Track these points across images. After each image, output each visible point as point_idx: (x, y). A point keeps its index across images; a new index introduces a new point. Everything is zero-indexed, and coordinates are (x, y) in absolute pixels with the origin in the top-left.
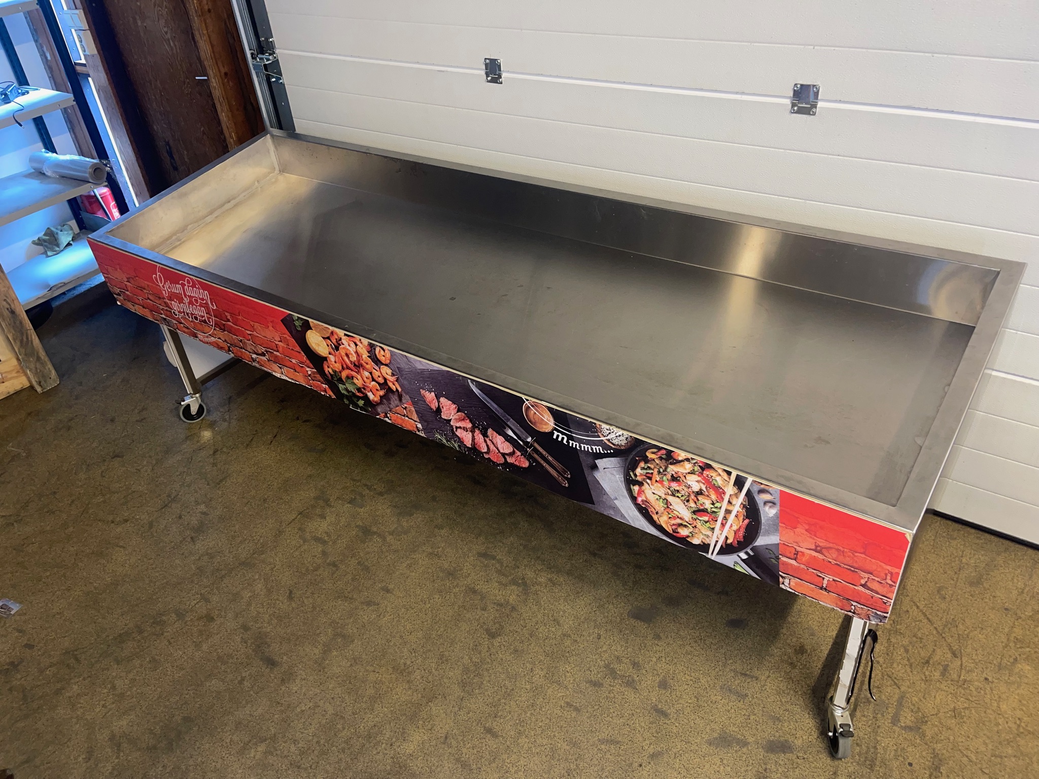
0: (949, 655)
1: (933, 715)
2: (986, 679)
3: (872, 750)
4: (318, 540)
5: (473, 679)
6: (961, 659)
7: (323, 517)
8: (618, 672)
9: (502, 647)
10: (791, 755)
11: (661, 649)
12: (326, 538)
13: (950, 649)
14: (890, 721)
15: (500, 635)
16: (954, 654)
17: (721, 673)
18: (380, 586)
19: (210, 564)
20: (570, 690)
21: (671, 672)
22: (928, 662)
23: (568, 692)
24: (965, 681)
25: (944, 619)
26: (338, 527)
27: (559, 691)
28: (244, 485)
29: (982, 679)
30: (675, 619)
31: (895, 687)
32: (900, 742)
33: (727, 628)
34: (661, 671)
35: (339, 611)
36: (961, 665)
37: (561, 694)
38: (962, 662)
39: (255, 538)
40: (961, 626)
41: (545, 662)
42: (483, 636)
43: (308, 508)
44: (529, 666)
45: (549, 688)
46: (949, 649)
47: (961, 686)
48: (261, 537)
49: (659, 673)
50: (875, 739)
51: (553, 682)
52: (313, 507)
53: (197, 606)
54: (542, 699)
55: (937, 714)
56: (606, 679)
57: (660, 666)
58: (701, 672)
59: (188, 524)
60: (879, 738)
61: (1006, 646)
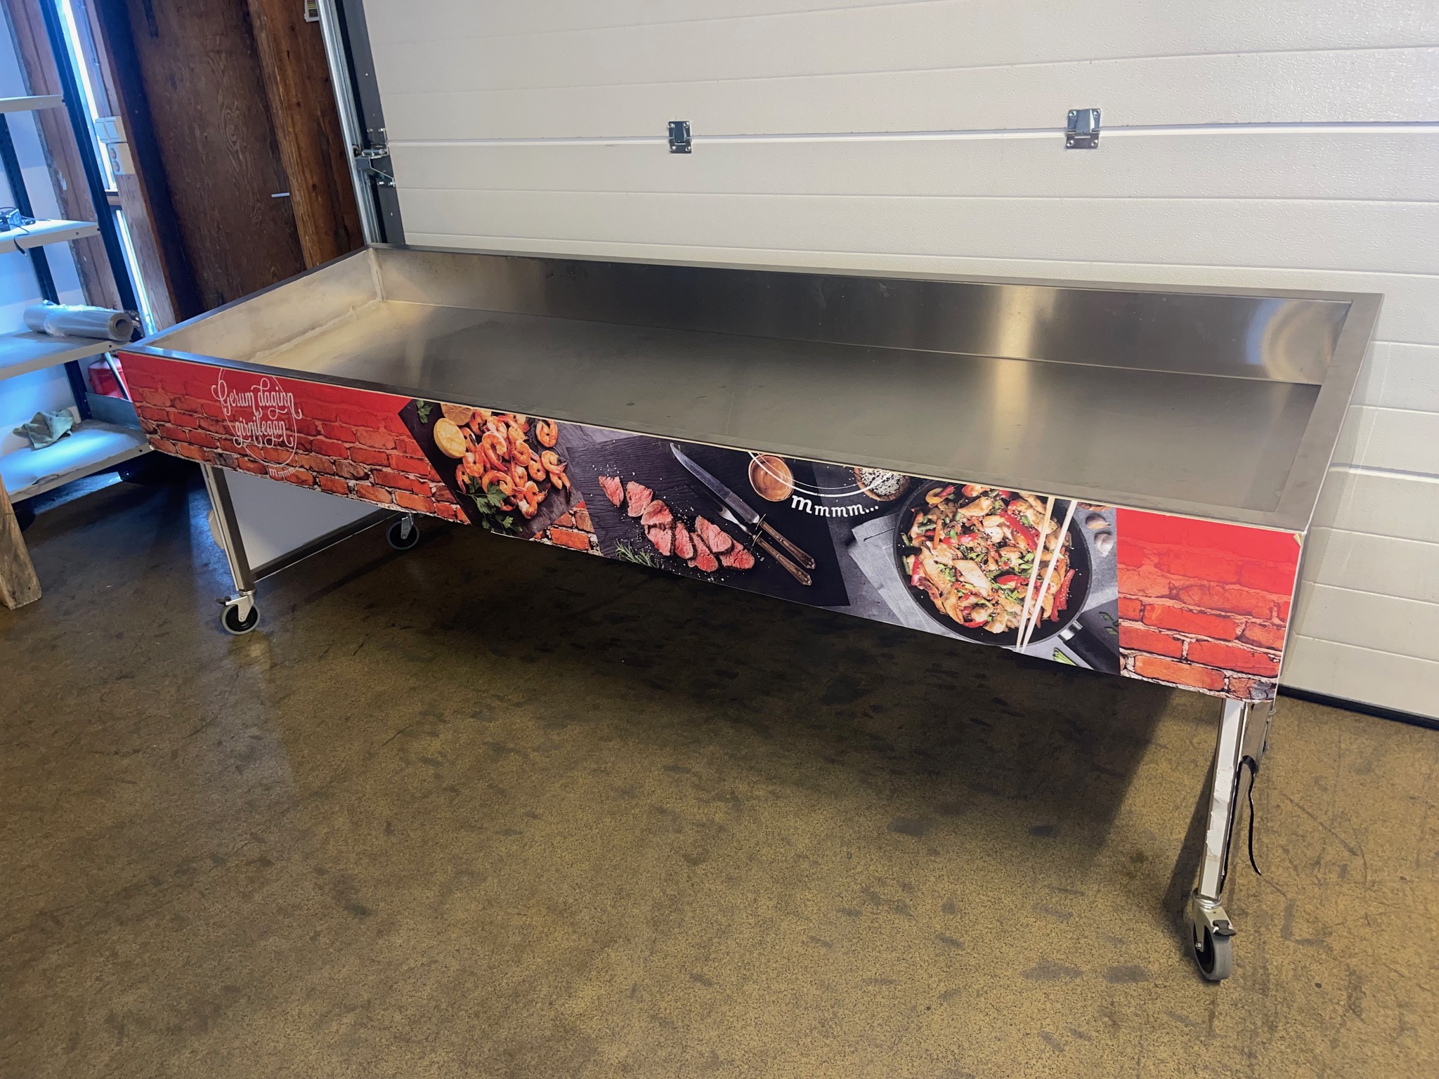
0: (1346, 854)
1: (1338, 924)
2: (1402, 878)
3: (1261, 971)
4: (426, 761)
5: (669, 915)
6: (1363, 856)
7: (434, 734)
8: (882, 897)
9: (709, 874)
10: (1146, 983)
11: (940, 866)
12: (440, 759)
13: (1346, 845)
14: (1279, 935)
15: (704, 861)
16: (1353, 853)
17: (1030, 890)
18: (522, 811)
19: (265, 797)
20: (814, 921)
21: (959, 892)
22: (1318, 863)
23: (811, 925)
24: (1374, 882)
25: (1330, 813)
26: (458, 745)
27: (798, 923)
28: (316, 703)
29: (1398, 879)
30: (956, 830)
31: (1279, 894)
32: (1298, 959)
33: (1031, 837)
34: (944, 892)
35: (463, 844)
36: (1365, 864)
37: (800, 928)
38: (1365, 860)
39: (333, 763)
40: (1354, 819)
41: (774, 889)
42: (680, 864)
43: (410, 725)
44: (751, 896)
45: (782, 920)
46: (1345, 847)
47: (1369, 889)
48: (343, 761)
49: (942, 895)
50: (1264, 958)
51: (788, 913)
52: (420, 723)
53: (245, 848)
54: (774, 935)
55: (1342, 923)
56: (865, 906)
57: (942, 886)
58: (1002, 890)
59: (232, 751)
60: (1268, 956)
61: (1421, 839)
